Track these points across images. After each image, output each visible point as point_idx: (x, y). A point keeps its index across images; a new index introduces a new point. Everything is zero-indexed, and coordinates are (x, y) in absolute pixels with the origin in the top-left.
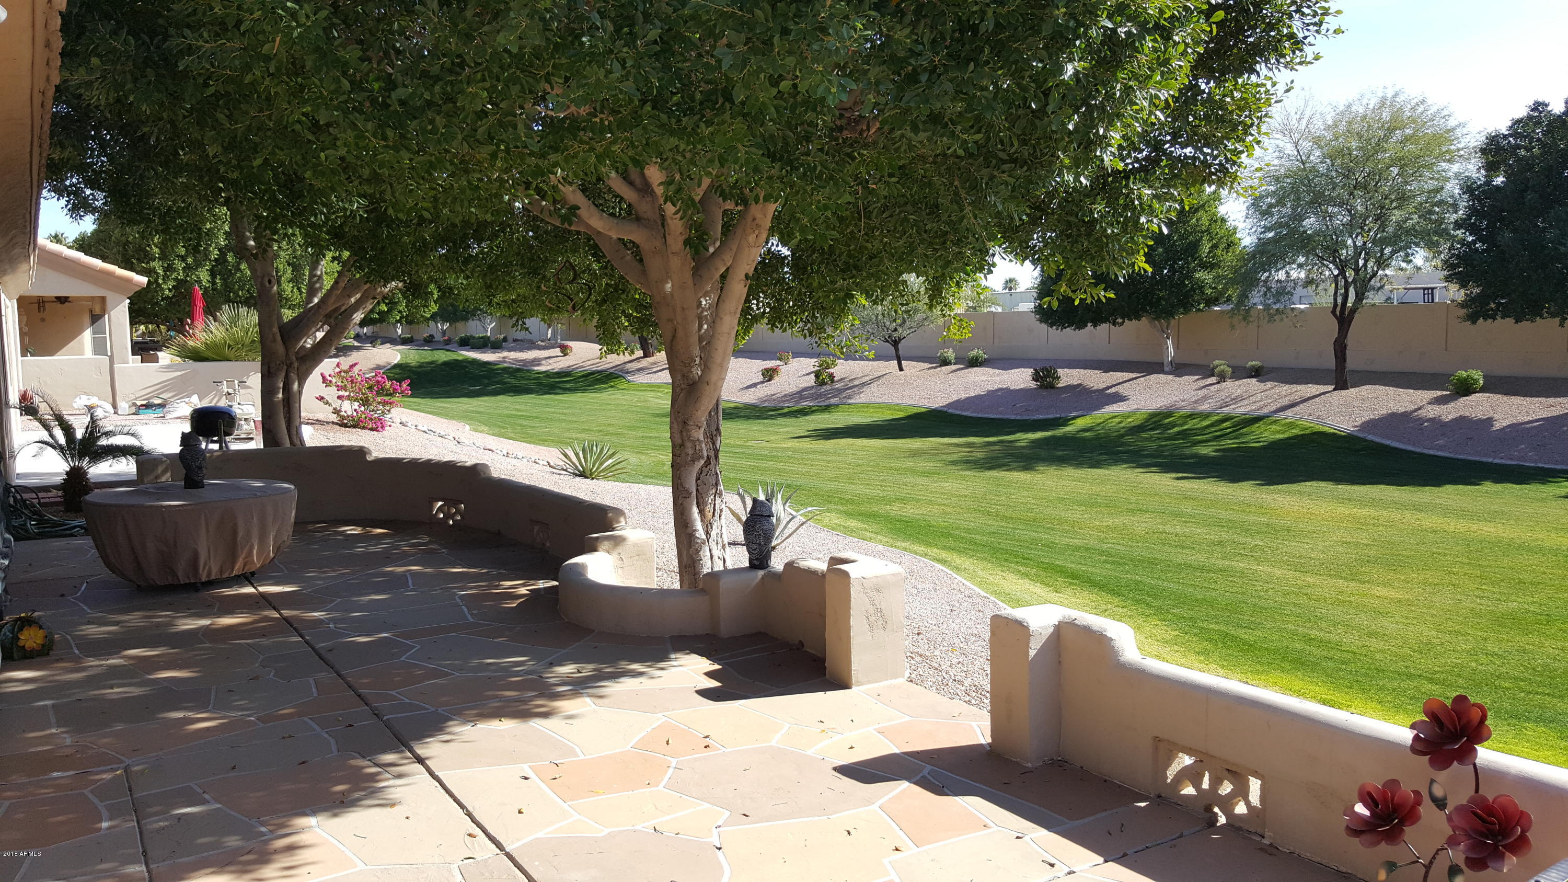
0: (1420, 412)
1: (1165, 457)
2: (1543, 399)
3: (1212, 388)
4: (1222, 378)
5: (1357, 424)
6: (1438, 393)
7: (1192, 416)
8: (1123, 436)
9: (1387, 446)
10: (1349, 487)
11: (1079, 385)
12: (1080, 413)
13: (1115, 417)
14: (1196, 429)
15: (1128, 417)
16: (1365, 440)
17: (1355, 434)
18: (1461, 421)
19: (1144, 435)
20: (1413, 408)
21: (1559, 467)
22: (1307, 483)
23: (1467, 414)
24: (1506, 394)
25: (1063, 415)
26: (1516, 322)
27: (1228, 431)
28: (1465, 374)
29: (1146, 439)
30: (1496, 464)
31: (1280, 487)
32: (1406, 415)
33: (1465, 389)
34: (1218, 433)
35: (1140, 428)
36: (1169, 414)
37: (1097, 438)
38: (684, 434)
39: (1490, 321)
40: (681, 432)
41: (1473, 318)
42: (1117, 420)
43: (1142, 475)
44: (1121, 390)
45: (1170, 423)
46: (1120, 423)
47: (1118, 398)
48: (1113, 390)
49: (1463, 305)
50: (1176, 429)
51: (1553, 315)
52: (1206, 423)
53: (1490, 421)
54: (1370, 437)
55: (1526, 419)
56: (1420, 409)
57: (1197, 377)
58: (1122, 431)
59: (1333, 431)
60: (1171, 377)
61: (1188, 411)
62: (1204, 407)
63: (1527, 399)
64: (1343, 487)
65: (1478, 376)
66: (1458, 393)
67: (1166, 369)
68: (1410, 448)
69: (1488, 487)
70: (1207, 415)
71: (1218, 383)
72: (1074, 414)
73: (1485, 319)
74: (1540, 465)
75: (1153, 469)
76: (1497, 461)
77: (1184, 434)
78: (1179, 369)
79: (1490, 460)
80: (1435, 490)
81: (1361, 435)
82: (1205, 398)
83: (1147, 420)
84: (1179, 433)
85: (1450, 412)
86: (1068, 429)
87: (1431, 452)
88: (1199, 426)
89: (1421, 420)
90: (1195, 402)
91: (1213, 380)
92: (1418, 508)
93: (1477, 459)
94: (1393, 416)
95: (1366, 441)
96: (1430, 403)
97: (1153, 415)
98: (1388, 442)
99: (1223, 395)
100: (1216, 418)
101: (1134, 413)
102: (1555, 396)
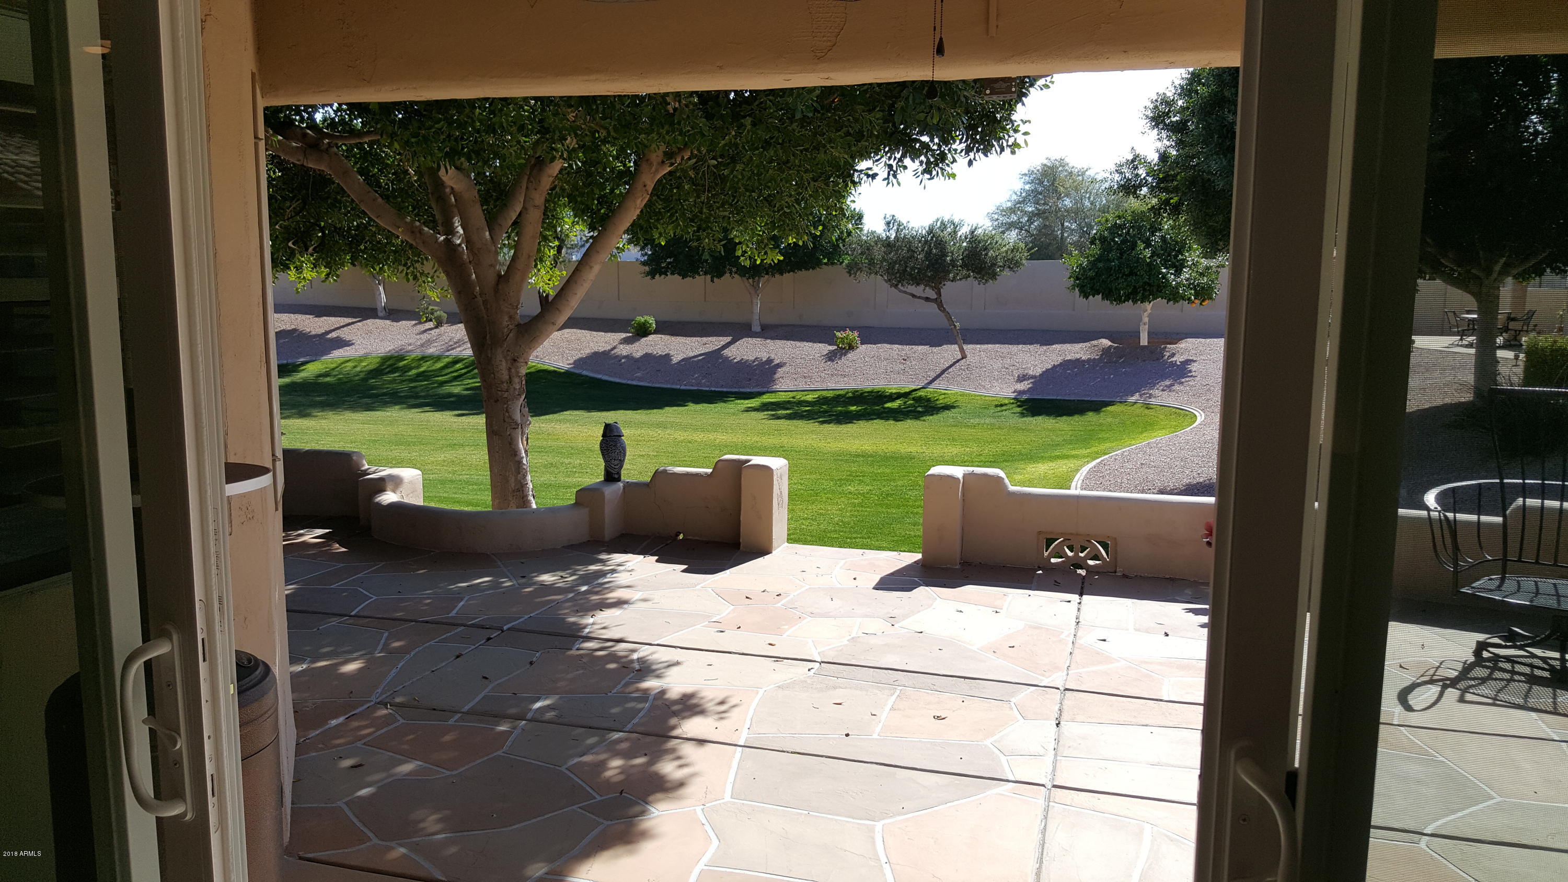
0: (615, 351)
1: (424, 397)
2: (699, 339)
3: (433, 332)
4: (439, 324)
5: (570, 362)
6: (624, 335)
7: (424, 358)
8: (365, 380)
9: (600, 380)
10: (599, 413)
11: (295, 330)
12: (307, 359)
13: (347, 361)
14: (430, 371)
15: (361, 361)
16: (580, 375)
17: (572, 370)
18: (647, 356)
19: (385, 378)
20: (609, 348)
21: (725, 390)
22: (565, 413)
23: (650, 352)
24: (672, 335)
25: (290, 361)
26: (683, 278)
27: (463, 371)
28: (643, 320)
29: (391, 382)
30: (684, 390)
31: (547, 417)
32: (604, 353)
33: (642, 331)
34: (455, 374)
35: (376, 372)
36: (401, 358)
37: (340, 383)
38: (513, 370)
39: (663, 276)
40: (510, 368)
41: (652, 274)
42: (350, 364)
43: (423, 414)
44: (344, 334)
45: (405, 366)
46: (355, 367)
47: (341, 343)
48: (333, 335)
49: (644, 263)
50: (414, 372)
51: (706, 273)
52: (439, 365)
53: (667, 357)
54: (585, 373)
55: (691, 354)
56: (614, 348)
57: (414, 322)
58: (362, 375)
59: (552, 368)
60: (388, 322)
61: (418, 354)
62: (431, 350)
63: (689, 338)
64: (595, 413)
65: (651, 320)
66: (638, 335)
67: (380, 314)
68: (617, 380)
69: (692, 407)
70: (438, 358)
71: (436, 327)
72: (302, 360)
73: (660, 275)
74: (713, 389)
75: (427, 408)
76: (683, 387)
77: (423, 376)
78: (394, 314)
79: (678, 387)
80: (660, 411)
81: (577, 371)
82: (429, 342)
83: (382, 364)
84: (419, 375)
85: (639, 349)
86: (303, 375)
87: (634, 383)
88: (434, 368)
89: (618, 358)
90: (422, 345)
91: (430, 325)
92: (662, 426)
93: (669, 386)
94: (596, 354)
95: (583, 376)
96: (621, 343)
97: (385, 359)
98: (599, 376)
99: (446, 338)
100: (447, 360)
101: (365, 357)
102: (706, 336)
